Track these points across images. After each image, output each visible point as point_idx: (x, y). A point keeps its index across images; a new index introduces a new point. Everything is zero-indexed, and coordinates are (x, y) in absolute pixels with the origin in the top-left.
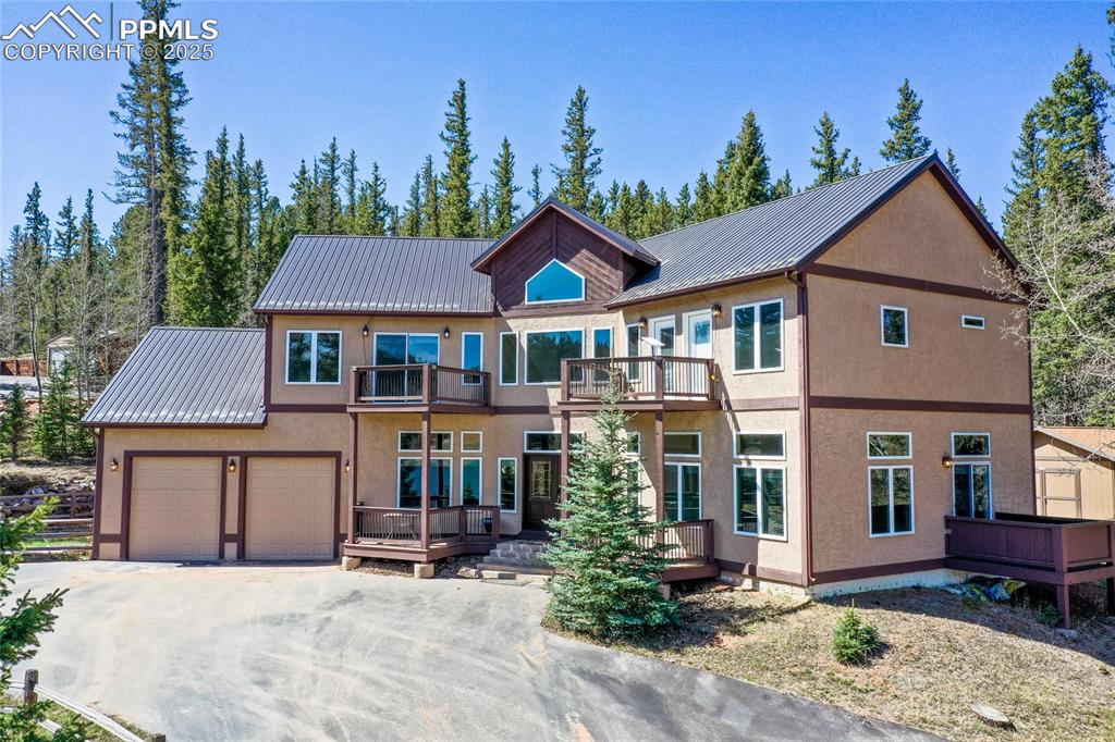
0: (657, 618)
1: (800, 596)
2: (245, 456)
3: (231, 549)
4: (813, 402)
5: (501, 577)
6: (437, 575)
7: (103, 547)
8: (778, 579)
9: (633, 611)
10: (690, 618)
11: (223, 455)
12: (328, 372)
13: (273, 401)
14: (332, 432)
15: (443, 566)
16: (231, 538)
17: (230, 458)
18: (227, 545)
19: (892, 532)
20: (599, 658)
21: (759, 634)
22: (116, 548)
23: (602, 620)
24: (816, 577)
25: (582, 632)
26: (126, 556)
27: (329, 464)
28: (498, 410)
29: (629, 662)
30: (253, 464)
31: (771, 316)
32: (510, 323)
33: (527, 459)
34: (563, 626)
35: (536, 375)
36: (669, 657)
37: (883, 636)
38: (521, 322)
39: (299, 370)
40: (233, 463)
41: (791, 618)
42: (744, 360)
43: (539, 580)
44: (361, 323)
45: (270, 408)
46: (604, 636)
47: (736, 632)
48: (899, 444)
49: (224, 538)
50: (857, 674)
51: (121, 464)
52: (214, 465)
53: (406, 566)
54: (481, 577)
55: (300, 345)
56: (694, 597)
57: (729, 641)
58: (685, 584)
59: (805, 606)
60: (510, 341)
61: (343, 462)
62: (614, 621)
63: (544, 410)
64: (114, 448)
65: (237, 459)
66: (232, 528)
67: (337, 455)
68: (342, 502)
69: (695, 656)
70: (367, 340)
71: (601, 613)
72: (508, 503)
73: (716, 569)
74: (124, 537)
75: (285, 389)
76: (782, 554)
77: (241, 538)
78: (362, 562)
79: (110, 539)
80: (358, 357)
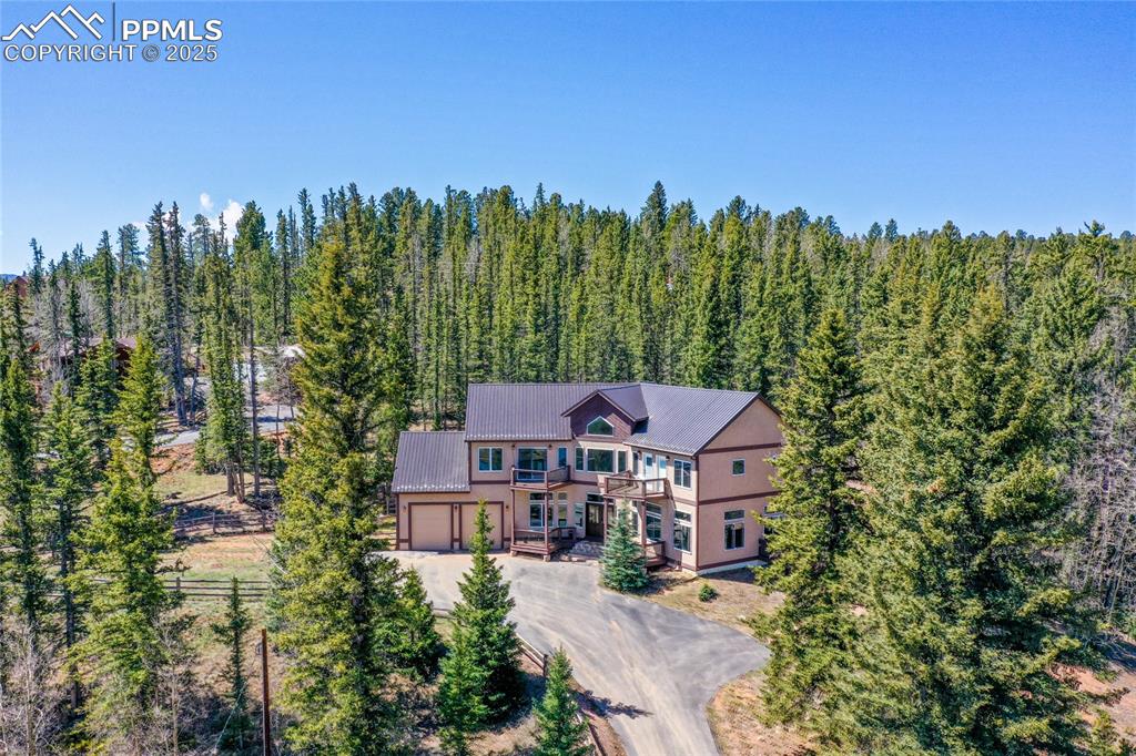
0: (640, 584)
1: (694, 575)
2: (461, 504)
3: (456, 545)
4: (700, 503)
5: (578, 561)
6: (552, 560)
7: (402, 545)
8: (688, 568)
9: (632, 581)
10: (653, 583)
11: (452, 504)
12: (498, 465)
13: (473, 479)
14: (500, 493)
15: (554, 556)
16: (456, 540)
17: (454, 506)
18: (454, 543)
19: (734, 548)
20: (620, 599)
21: (678, 590)
22: (406, 545)
23: (620, 584)
24: (699, 568)
25: (613, 588)
26: (411, 549)
27: (499, 506)
28: (575, 482)
29: (630, 600)
30: (464, 507)
31: (687, 468)
32: (580, 443)
33: (587, 505)
34: (607, 585)
35: (592, 467)
36: (644, 598)
37: (718, 591)
38: (585, 443)
39: (484, 465)
40: (456, 508)
41: (689, 584)
42: (677, 481)
43: (596, 563)
44: (511, 444)
45: (472, 483)
46: (621, 590)
47: (668, 589)
48: (740, 514)
49: (453, 540)
50: (706, 605)
51: (407, 509)
52: (448, 508)
53: (540, 556)
54: (570, 561)
55: (484, 454)
56: (656, 574)
57: (667, 593)
58: (653, 568)
59: (694, 579)
60: (580, 452)
61: (505, 506)
62: (625, 585)
63: (595, 484)
64: (404, 501)
65: (458, 506)
66: (456, 536)
67: (502, 503)
68: (505, 524)
69: (654, 598)
70: (514, 451)
71: (620, 582)
72: (579, 524)
73: (665, 561)
74: (409, 540)
75: (479, 475)
76: (689, 558)
77: (460, 540)
78: (518, 553)
79: (404, 541)
80: (510, 457)
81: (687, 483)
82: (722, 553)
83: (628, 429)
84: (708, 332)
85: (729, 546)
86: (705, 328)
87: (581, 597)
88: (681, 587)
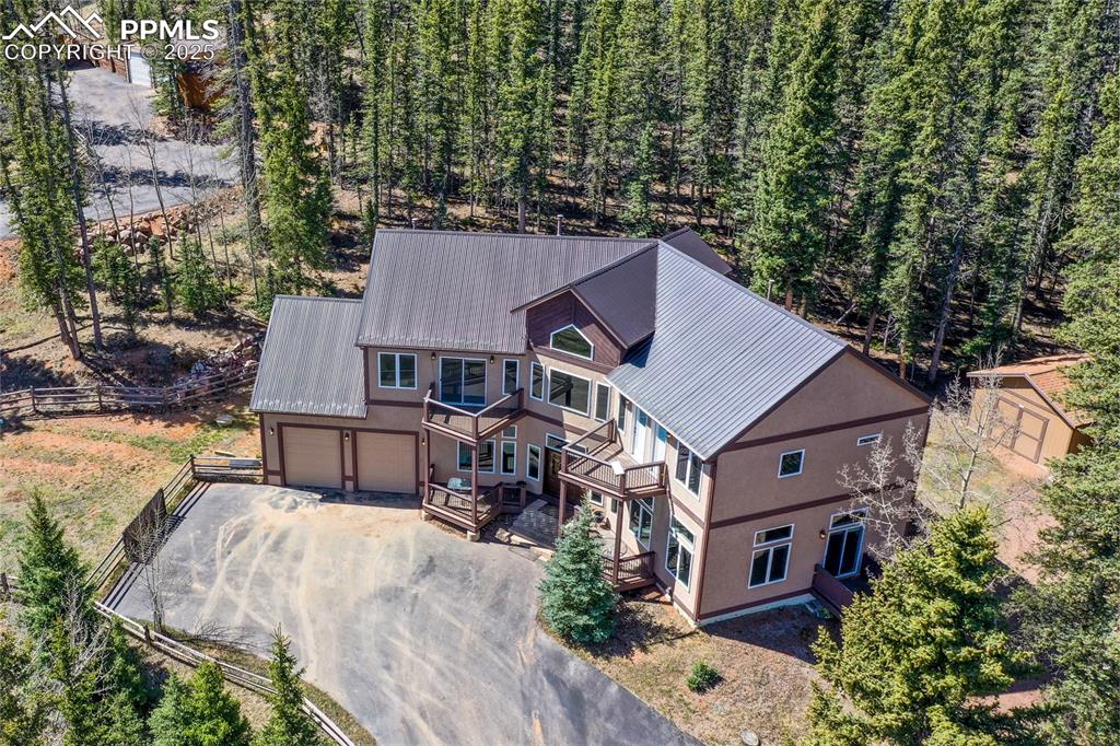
1: (691, 625)
2: (355, 430)
3: (350, 485)
4: (712, 526)
5: (521, 545)
6: (482, 539)
7: (270, 477)
8: (684, 609)
10: (623, 627)
11: (341, 429)
12: (408, 380)
13: (371, 398)
14: (413, 419)
15: (486, 530)
16: (349, 478)
17: (345, 432)
18: (347, 482)
19: (767, 582)
20: (561, 660)
21: (659, 653)
22: (278, 479)
24: (700, 612)
26: (284, 484)
27: (411, 439)
28: (528, 415)
29: (577, 665)
30: (360, 435)
32: (539, 358)
33: (547, 452)
35: (556, 399)
36: (600, 663)
37: (722, 668)
38: (547, 359)
39: (387, 377)
40: (347, 436)
41: (679, 644)
42: (680, 475)
43: (545, 554)
44: (429, 354)
45: (370, 402)
47: (644, 649)
48: (785, 532)
49: (344, 478)
51: (276, 430)
52: (336, 433)
53: (463, 529)
54: (509, 543)
55: (388, 362)
56: (634, 606)
57: (638, 656)
58: (632, 591)
59: (689, 634)
60: (538, 370)
61: (420, 439)
63: (560, 424)
64: (270, 421)
65: (349, 432)
66: (349, 472)
67: (416, 434)
68: (421, 463)
69: (616, 664)
70: (435, 362)
72: (534, 472)
73: (654, 580)
74: (282, 472)
75: (381, 390)
76: (686, 593)
77: (355, 478)
78: (433, 517)
79: (274, 473)
80: (429, 372)
81: (694, 486)
82: (745, 592)
83: (615, 353)
84: (805, 112)
85: (758, 577)
86: (800, 106)
87: (501, 646)
88: (662, 648)
